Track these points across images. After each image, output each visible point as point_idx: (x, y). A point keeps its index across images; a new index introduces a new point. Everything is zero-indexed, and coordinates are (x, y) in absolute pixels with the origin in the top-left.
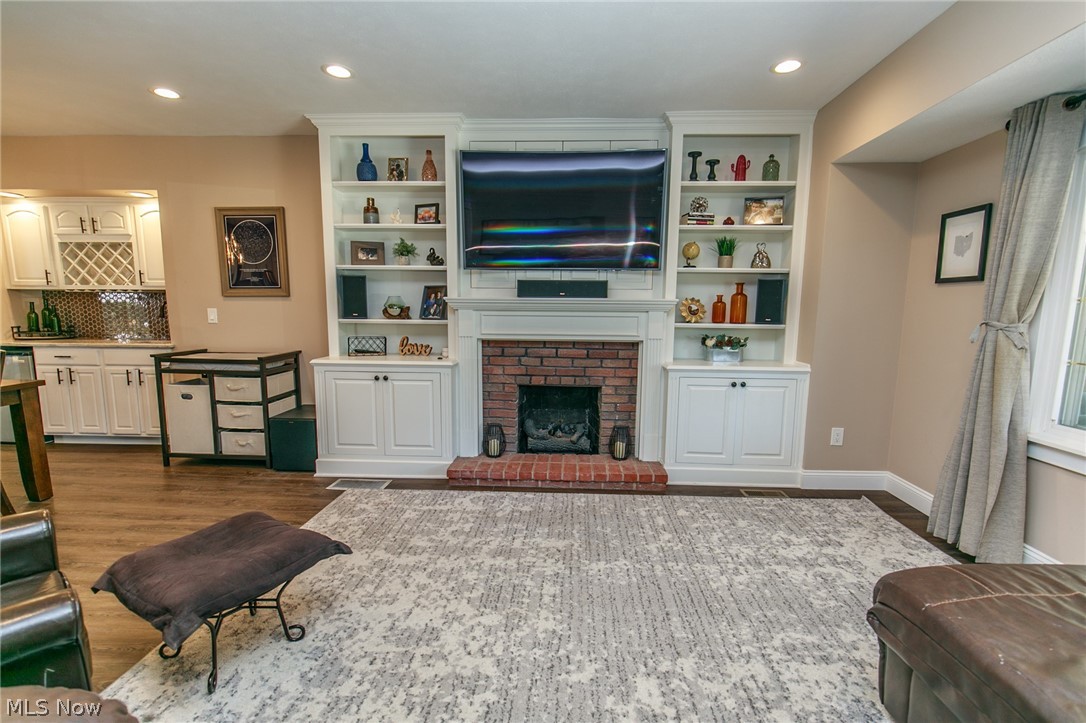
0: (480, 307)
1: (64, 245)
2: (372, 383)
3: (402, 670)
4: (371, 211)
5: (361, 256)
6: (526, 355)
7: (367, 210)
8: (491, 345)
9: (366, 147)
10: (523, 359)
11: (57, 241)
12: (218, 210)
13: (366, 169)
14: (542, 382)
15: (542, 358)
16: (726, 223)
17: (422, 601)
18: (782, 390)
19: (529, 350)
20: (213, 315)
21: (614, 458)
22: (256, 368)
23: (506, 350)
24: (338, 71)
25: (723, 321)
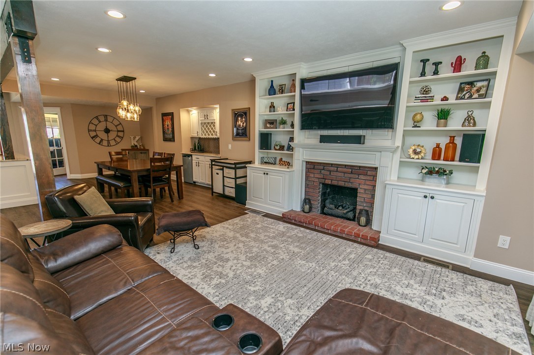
0: (305, 147)
1: (202, 123)
2: (263, 175)
3: (211, 266)
4: (272, 107)
5: (268, 125)
6: (323, 169)
7: (270, 107)
8: (310, 164)
9: (272, 81)
10: (322, 171)
11: (200, 122)
12: (233, 110)
13: (272, 91)
14: (330, 183)
15: (330, 171)
16: (442, 100)
17: (234, 252)
18: (463, 204)
19: (325, 167)
20: (230, 146)
21: (360, 225)
22: (234, 166)
23: (315, 166)
24: (248, 60)
25: (439, 159)
